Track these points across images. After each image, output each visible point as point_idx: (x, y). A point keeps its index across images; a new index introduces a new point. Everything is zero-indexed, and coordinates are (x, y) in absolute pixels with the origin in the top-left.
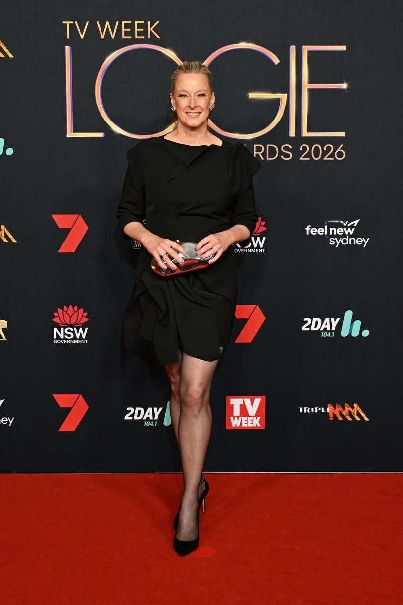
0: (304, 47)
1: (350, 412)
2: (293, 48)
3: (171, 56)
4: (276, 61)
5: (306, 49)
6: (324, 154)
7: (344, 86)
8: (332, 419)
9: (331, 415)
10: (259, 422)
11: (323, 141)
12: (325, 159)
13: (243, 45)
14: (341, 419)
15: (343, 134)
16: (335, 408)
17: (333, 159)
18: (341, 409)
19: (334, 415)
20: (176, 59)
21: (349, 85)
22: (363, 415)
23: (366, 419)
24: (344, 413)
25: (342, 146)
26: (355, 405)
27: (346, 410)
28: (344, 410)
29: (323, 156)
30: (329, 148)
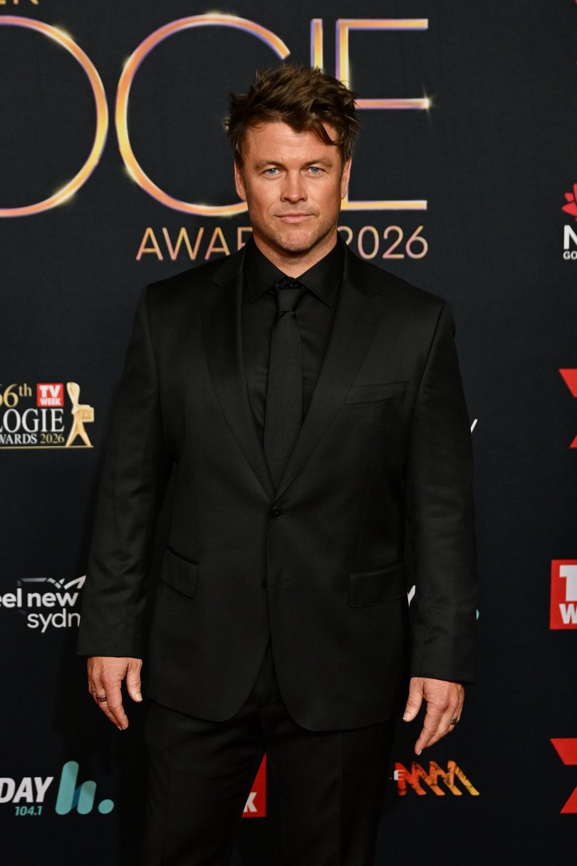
0: (340, 22)
1: (440, 778)
2: (317, 24)
3: (63, 40)
4: (283, 51)
5: (345, 27)
6: (385, 245)
7: (425, 103)
8: (403, 793)
9: (403, 786)
10: (255, 802)
11: (381, 219)
12: (386, 255)
13: (213, 18)
14: (422, 792)
15: (421, 205)
16: (410, 771)
17: (401, 256)
18: (421, 772)
19: (409, 786)
20: (72, 47)
21: (434, 102)
22: (467, 783)
23: (474, 792)
24: (428, 781)
25: (420, 228)
26: (452, 765)
27: (432, 775)
28: (428, 774)
29: (382, 251)
30: (394, 235)
